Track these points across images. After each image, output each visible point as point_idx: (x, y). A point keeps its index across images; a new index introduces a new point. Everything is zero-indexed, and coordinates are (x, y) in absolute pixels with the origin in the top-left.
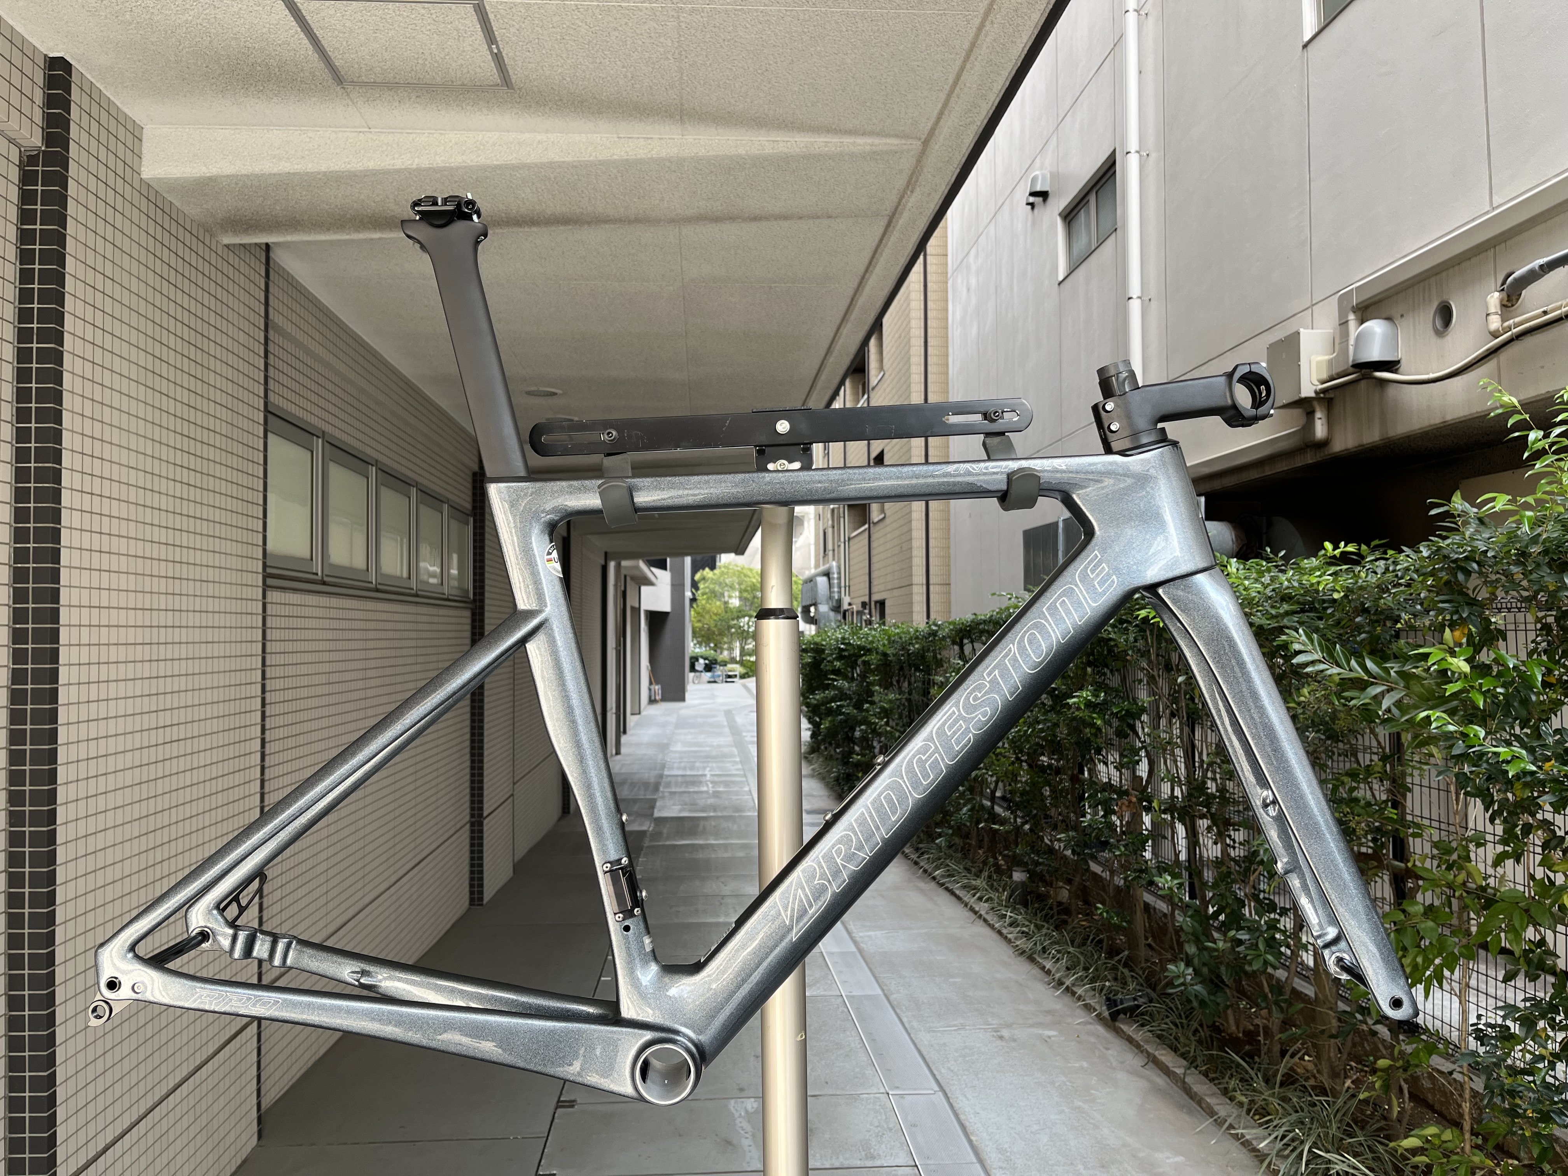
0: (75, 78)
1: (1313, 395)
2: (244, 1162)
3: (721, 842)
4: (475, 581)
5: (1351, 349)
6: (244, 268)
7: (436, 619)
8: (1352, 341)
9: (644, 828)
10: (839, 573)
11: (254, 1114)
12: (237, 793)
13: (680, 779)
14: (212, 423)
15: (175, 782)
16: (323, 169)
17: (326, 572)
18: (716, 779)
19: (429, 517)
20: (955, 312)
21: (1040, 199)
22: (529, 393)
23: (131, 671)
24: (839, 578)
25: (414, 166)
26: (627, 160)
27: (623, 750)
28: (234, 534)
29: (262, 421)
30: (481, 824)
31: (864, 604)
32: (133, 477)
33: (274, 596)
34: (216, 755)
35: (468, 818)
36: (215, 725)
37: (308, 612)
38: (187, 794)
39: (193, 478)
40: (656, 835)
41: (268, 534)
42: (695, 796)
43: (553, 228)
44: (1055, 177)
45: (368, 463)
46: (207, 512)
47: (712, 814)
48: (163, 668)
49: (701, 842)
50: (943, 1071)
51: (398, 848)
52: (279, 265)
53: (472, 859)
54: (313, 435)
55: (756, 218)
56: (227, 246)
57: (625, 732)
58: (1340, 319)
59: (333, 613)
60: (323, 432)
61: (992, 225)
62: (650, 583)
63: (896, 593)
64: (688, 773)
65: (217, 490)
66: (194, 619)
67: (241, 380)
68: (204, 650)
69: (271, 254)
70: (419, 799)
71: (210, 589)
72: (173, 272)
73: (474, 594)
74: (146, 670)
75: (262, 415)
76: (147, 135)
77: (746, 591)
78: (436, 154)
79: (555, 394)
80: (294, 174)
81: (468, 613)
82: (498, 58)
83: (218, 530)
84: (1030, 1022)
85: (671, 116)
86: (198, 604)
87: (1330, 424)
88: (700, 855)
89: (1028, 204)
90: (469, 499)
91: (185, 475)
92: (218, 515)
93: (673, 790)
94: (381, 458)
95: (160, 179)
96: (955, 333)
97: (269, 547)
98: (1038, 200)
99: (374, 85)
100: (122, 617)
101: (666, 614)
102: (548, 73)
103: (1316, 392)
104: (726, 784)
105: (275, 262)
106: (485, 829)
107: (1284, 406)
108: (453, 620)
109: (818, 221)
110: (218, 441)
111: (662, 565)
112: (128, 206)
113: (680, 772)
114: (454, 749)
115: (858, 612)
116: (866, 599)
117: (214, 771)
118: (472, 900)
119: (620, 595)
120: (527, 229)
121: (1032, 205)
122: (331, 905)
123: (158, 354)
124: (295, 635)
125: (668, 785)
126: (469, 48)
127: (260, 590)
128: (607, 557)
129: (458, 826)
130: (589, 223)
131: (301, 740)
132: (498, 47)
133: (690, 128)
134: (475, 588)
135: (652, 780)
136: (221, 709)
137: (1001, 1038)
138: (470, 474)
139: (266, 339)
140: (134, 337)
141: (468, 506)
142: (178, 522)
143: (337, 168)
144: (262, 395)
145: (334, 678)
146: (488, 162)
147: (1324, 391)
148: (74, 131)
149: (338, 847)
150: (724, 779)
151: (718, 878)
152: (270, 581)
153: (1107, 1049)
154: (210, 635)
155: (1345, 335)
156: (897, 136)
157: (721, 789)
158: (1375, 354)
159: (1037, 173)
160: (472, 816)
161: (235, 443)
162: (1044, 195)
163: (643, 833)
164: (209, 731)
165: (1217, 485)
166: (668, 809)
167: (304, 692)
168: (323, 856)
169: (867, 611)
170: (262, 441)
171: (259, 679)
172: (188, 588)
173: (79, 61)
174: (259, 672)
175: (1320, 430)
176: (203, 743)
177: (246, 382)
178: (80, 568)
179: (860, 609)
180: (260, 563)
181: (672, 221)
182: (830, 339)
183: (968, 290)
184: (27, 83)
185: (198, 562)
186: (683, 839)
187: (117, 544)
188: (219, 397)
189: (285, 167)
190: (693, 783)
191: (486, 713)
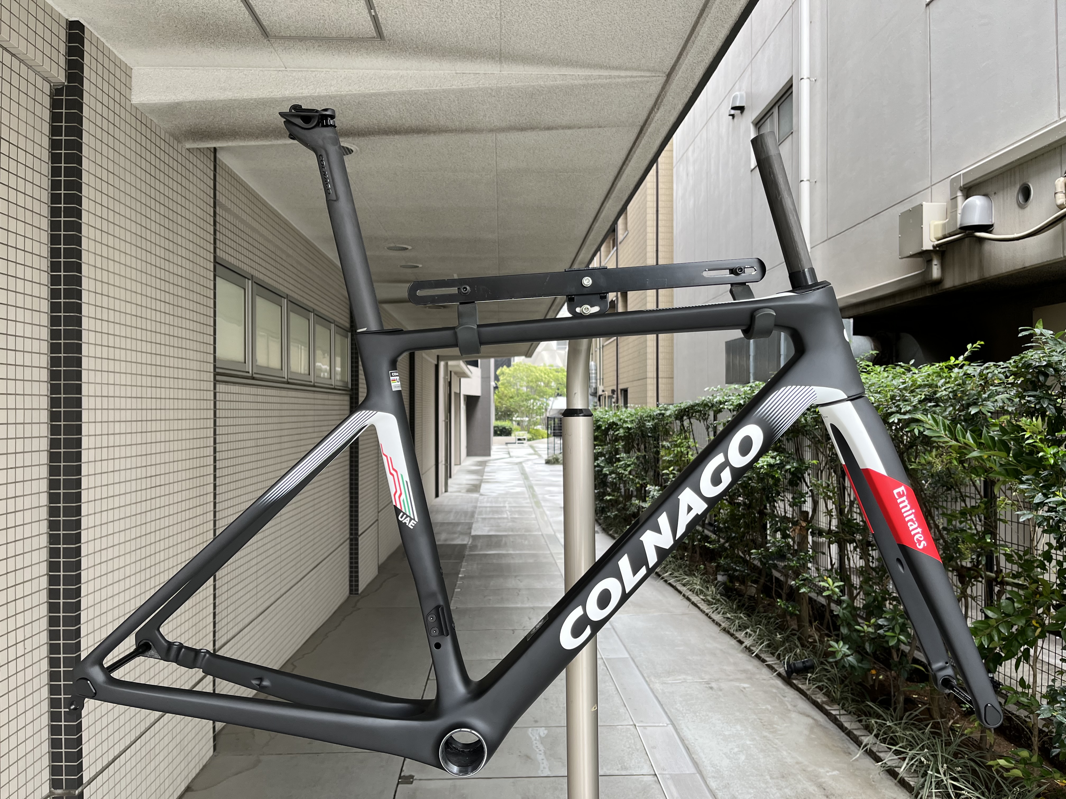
0: (87, 35)
1: (931, 248)
2: (205, 767)
3: (518, 552)
4: (352, 376)
5: (959, 216)
6: (199, 164)
7: (327, 402)
8: (959, 211)
9: (465, 542)
10: (596, 370)
11: (211, 734)
12: (198, 521)
13: (488, 509)
14: (179, 271)
15: (158, 514)
16: (255, 96)
17: (254, 371)
18: (513, 509)
19: (322, 333)
20: (678, 190)
21: (739, 112)
22: (390, 248)
23: (129, 439)
24: (596, 373)
25: (316, 94)
26: (462, 89)
27: (449, 489)
28: (195, 346)
29: (212, 269)
30: (357, 540)
31: (613, 391)
32: (129, 308)
33: (221, 387)
34: (185, 495)
35: (348, 536)
36: (183, 475)
37: (243, 398)
38: (167, 522)
39: (168, 308)
40: (474, 547)
41: (217, 346)
42: (499, 521)
43: (410, 136)
44: (749, 95)
45: (282, 297)
46: (177, 332)
47: (510, 533)
48: (149, 437)
49: (504, 552)
50: (673, 710)
51: (302, 556)
52: (223, 163)
53: (351, 563)
54: (246, 278)
55: (549, 128)
56: (188, 149)
57: (450, 477)
58: (951, 195)
59: (260, 399)
60: (252, 276)
61: (704, 130)
62: (466, 376)
63: (635, 383)
64: (494, 505)
65: (184, 316)
66: (169, 404)
67: (198, 241)
68: (176, 425)
69: (218, 155)
70: (316, 524)
71: (180, 384)
72: (153, 168)
73: (352, 385)
74: (138, 438)
75: (212, 265)
76: (134, 73)
77: (532, 381)
78: (331, 86)
79: (407, 249)
80: (235, 100)
81: (347, 398)
82: (375, 19)
83: (185, 344)
84: (731, 678)
85: (493, 58)
86: (172, 394)
87: (943, 268)
88: (504, 561)
89: (730, 115)
90: (347, 321)
91: (162, 307)
92: (184, 333)
93: (484, 516)
94: (290, 293)
95: (144, 104)
96: (678, 205)
97: (217, 354)
98: (738, 112)
99: (290, 38)
100: (123, 403)
101: (478, 397)
102: (409, 29)
103: (934, 247)
104: (520, 513)
105: (220, 160)
106: (360, 543)
107: (911, 256)
108: (337, 403)
109: (591, 130)
110: (184, 283)
111: (475, 364)
112: (123, 123)
113: (488, 505)
114: (339, 490)
115: (609, 397)
116: (615, 388)
117: (184, 506)
118: (351, 591)
119: (447, 384)
120: (391, 137)
121: (733, 116)
122: (259, 595)
123: (144, 224)
124: (235, 413)
125: (480, 513)
126: (356, 12)
127: (212, 384)
128: (438, 358)
129: (342, 541)
130: (434, 132)
131: (239, 484)
132: (375, 12)
133: (505, 66)
134: (352, 380)
135: (470, 509)
136: (188, 464)
137: (711, 688)
139: (215, 212)
140: (128, 212)
141: (348, 325)
142: (158, 338)
143: (264, 96)
144: (212, 251)
145: (261, 442)
146: (367, 91)
147: (938, 246)
148: (86, 72)
149: (264, 556)
150: (517, 509)
151: (516, 577)
152: (218, 378)
153: (785, 697)
154: (179, 415)
155: (955, 206)
156: (649, 70)
157: (517, 516)
158: (976, 219)
159: (738, 93)
160: (351, 534)
161: (195, 284)
162: (741, 109)
163: (464, 546)
164: (180, 479)
165: (862, 311)
166: (479, 529)
167: (241, 452)
168: (254, 562)
169: (615, 396)
170: (212, 283)
171: (212, 444)
172: (166, 383)
173: (89, 23)
174: (212, 439)
175: (936, 272)
176: (176, 487)
177: (202, 243)
178: (95, 370)
179: (611, 394)
180: (212, 366)
181: (491, 131)
182: (597, 210)
183: (687, 175)
184: (55, 39)
185: (172, 365)
186: (491, 549)
187: (120, 354)
188: (184, 253)
189: (229, 95)
190: (497, 512)
191: (360, 465)
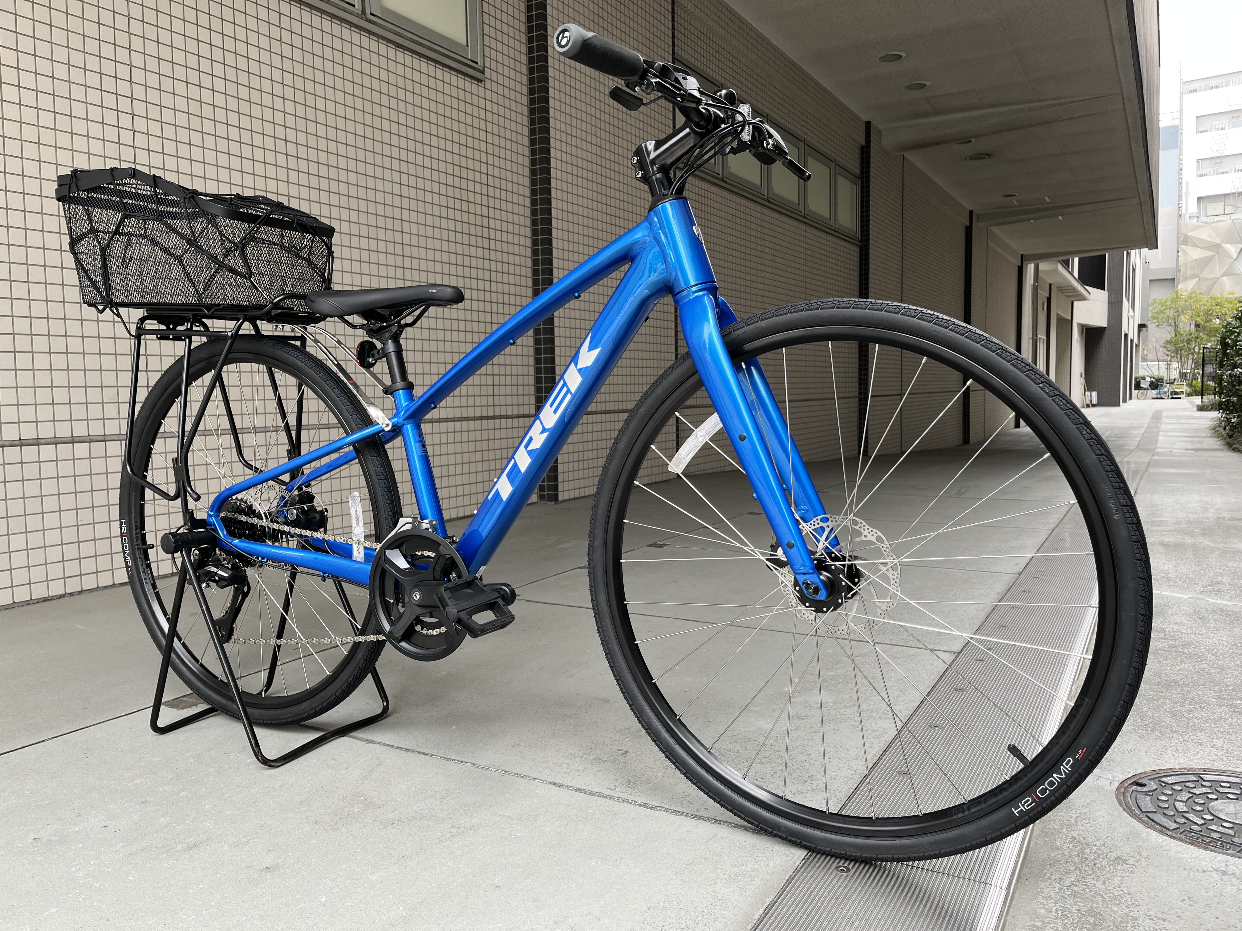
4: (862, 226)
17: (726, 176)
22: (882, 60)
30: (866, 400)
35: (856, 394)
53: (860, 423)
59: (732, 204)
62: (1083, 299)
73: (862, 236)
79: (902, 57)
81: (857, 249)
90: (858, 166)
101: (1101, 329)
108: (842, 248)
111: (1098, 287)
128: (1023, 258)
129: (847, 395)
134: (862, 231)
138: (859, 147)
139: (673, 10)
141: (857, 171)
160: (860, 394)
